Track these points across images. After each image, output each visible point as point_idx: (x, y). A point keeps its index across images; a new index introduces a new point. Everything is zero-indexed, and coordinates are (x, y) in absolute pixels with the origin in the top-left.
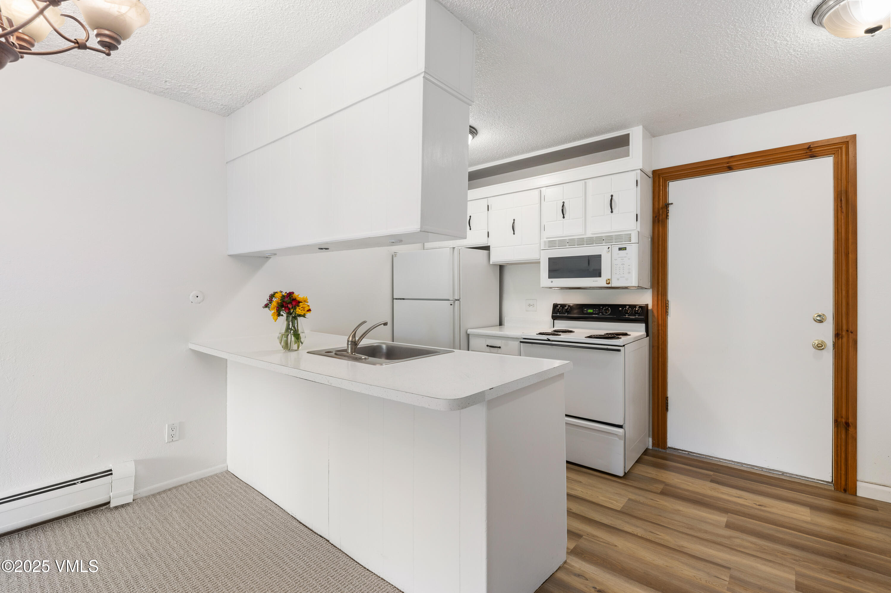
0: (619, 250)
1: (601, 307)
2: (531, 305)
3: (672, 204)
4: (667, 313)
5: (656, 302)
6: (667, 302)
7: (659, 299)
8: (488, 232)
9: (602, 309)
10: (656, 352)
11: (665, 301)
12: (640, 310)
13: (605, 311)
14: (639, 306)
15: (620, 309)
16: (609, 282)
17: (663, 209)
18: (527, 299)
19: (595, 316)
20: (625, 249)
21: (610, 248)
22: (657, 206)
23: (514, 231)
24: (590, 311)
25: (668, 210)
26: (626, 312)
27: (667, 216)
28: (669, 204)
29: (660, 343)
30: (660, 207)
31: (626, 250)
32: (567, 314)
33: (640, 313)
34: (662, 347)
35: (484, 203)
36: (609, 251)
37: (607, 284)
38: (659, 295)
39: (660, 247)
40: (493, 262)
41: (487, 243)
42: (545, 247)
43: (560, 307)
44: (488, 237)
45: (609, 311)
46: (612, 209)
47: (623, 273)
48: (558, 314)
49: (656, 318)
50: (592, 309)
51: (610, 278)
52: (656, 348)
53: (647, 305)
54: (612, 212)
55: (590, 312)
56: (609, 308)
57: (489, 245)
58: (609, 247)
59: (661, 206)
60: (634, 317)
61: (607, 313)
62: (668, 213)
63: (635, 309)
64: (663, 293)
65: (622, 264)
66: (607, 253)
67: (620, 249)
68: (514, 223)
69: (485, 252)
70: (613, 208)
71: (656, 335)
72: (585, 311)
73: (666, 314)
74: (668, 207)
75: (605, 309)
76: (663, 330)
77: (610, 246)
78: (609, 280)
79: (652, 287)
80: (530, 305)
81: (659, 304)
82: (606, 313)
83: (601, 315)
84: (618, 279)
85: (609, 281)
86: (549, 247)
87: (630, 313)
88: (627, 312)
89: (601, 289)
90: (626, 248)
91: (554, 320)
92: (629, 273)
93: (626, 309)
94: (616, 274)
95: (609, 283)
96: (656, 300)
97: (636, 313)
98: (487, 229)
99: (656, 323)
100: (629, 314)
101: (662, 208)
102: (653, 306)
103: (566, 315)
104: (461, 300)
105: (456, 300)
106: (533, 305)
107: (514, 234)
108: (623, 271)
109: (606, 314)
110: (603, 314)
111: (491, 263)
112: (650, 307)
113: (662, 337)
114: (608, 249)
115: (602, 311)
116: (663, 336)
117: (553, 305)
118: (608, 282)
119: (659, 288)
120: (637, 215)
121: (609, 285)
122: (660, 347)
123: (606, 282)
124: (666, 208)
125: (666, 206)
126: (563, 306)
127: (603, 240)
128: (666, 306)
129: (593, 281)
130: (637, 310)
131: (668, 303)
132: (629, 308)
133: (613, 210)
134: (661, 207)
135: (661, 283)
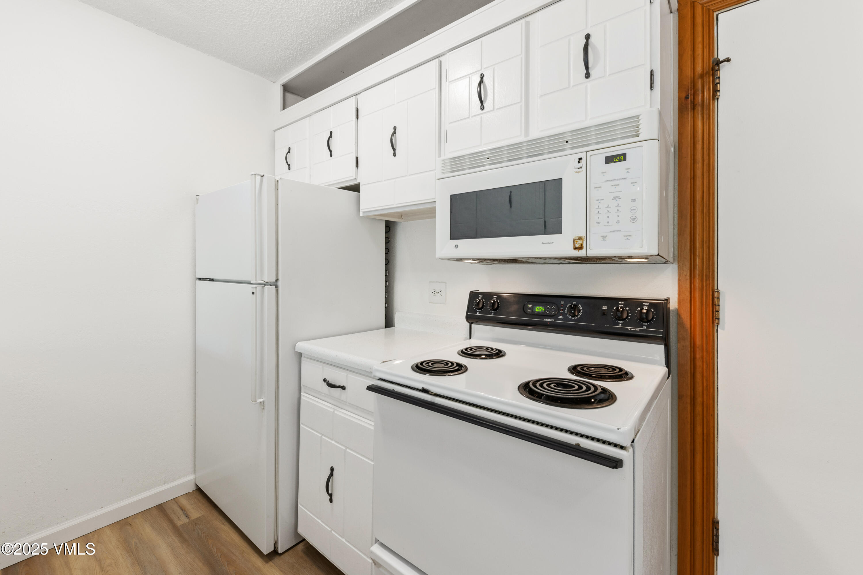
0: (607, 163)
1: (563, 303)
2: (437, 293)
3: (728, 60)
4: (717, 321)
5: (688, 294)
6: (716, 295)
7: (694, 286)
8: (357, 158)
9: (564, 306)
10: (689, 409)
11: (711, 293)
12: (653, 312)
13: (571, 312)
14: (650, 303)
15: (605, 307)
16: (581, 245)
17: (705, 78)
18: (430, 282)
19: (549, 320)
20: (623, 157)
21: (583, 161)
22: (688, 72)
23: (394, 150)
24: (539, 309)
25: (719, 78)
26: (619, 317)
27: (716, 91)
28: (718, 63)
29: (699, 389)
30: (696, 74)
31: (625, 159)
32: (495, 314)
33: (652, 319)
34: (703, 399)
35: (350, 105)
36: (581, 167)
37: (576, 249)
38: (694, 277)
39: (699, 166)
40: (364, 212)
41: (354, 178)
42: (443, 173)
43: (483, 298)
44: (357, 166)
45: (579, 313)
46: (587, 67)
47: (618, 222)
48: (478, 314)
49: (689, 330)
50: (542, 306)
51: (583, 234)
52: (689, 401)
53: (667, 300)
54: (588, 75)
55: (538, 312)
56: (580, 306)
57: (358, 182)
58: (580, 159)
59: (699, 69)
60: (637, 329)
61: (575, 316)
62: (719, 83)
63: (639, 309)
64: (706, 272)
65: (615, 198)
66: (576, 173)
67: (609, 160)
68: (394, 133)
69: (353, 194)
70: (590, 65)
71: (689, 372)
72: (530, 308)
73: (713, 323)
74: (717, 71)
75: (571, 306)
76: (706, 359)
77: (583, 156)
78: (580, 238)
79: (679, 258)
80: (435, 293)
81: (695, 299)
82: (572, 316)
83: (561, 320)
84: (604, 237)
85: (580, 242)
86: (452, 172)
87: (627, 318)
88: (619, 315)
89: (563, 264)
90: (624, 155)
91: (471, 324)
92: (633, 219)
93: (618, 308)
94: (598, 223)
95: (580, 248)
96: (689, 290)
97: (643, 319)
98: (354, 151)
99: (688, 343)
100: (625, 319)
101: (702, 76)
102: (680, 301)
103: (492, 315)
104: (280, 283)
105: (266, 284)
106: (440, 293)
107: (395, 155)
108: (618, 216)
109: (573, 318)
110: (566, 319)
111: (361, 215)
112: (673, 305)
113: (702, 376)
114: (579, 162)
115: (564, 310)
116: (705, 375)
117: (470, 293)
118: (577, 246)
119: (695, 260)
120: (652, 72)
121: (581, 253)
122: (699, 400)
123: (574, 245)
124: (713, 75)
125: (713, 69)
126: (488, 296)
127: (567, 142)
128: (713, 304)
129: (543, 243)
130: (644, 313)
131: (718, 298)
132: (625, 306)
133: (590, 71)
134: (700, 72)
135: (701, 250)
